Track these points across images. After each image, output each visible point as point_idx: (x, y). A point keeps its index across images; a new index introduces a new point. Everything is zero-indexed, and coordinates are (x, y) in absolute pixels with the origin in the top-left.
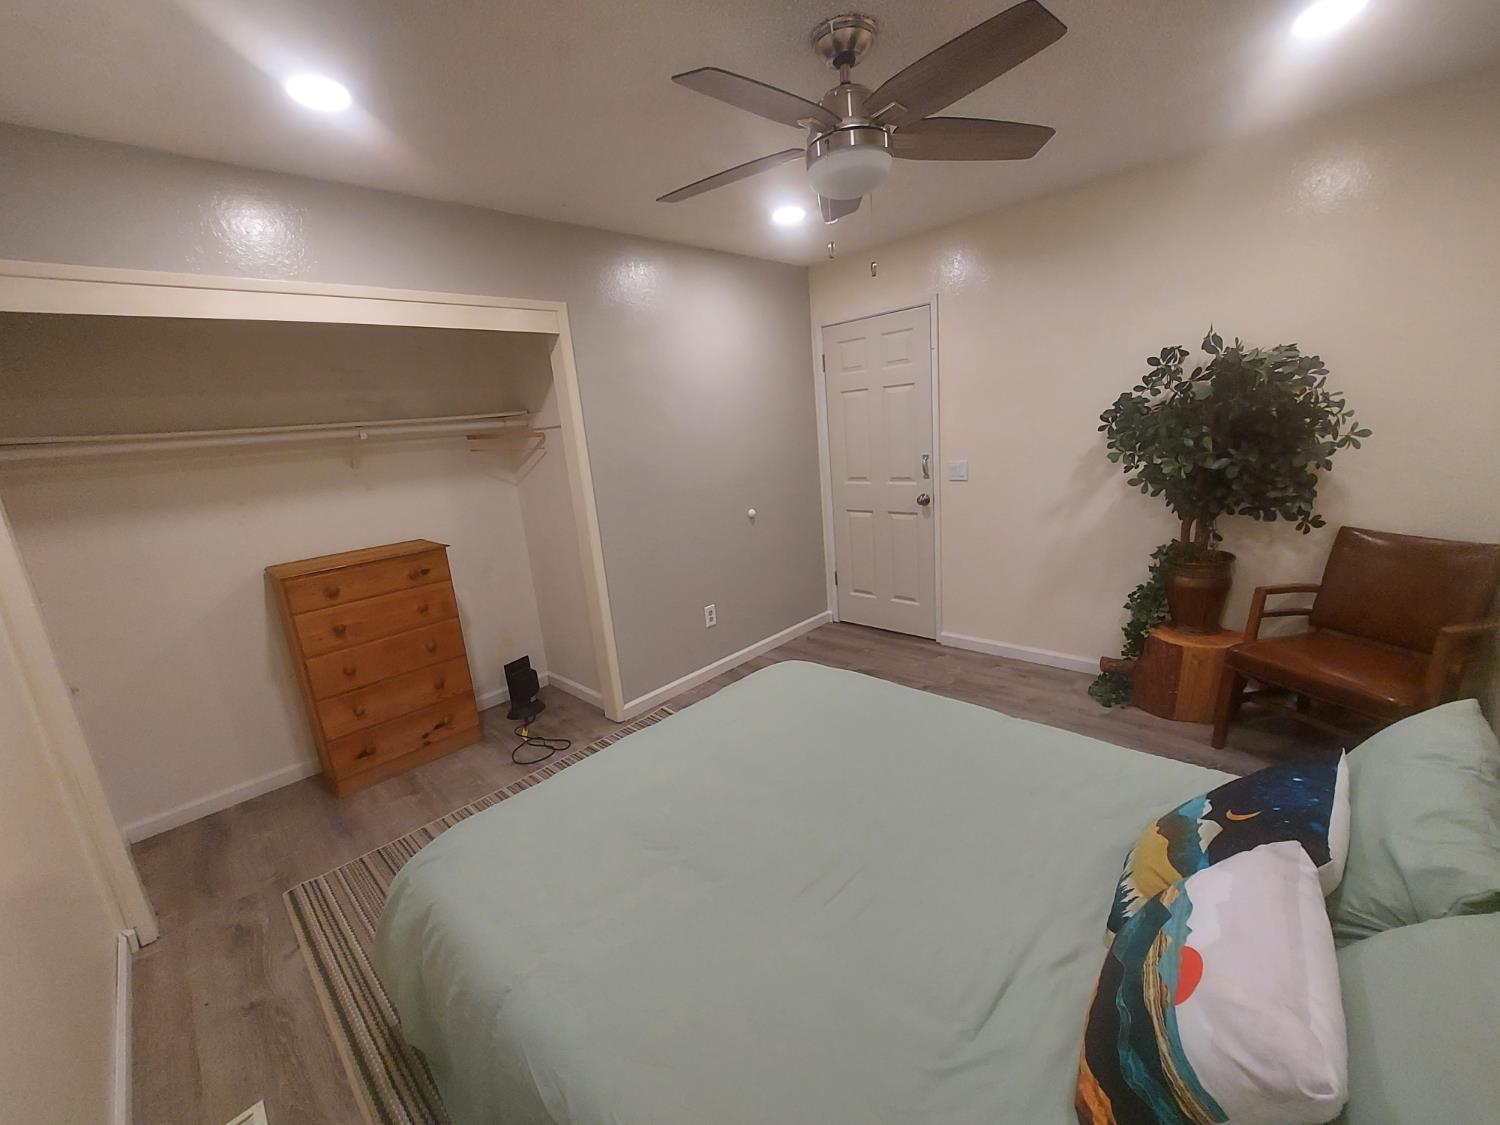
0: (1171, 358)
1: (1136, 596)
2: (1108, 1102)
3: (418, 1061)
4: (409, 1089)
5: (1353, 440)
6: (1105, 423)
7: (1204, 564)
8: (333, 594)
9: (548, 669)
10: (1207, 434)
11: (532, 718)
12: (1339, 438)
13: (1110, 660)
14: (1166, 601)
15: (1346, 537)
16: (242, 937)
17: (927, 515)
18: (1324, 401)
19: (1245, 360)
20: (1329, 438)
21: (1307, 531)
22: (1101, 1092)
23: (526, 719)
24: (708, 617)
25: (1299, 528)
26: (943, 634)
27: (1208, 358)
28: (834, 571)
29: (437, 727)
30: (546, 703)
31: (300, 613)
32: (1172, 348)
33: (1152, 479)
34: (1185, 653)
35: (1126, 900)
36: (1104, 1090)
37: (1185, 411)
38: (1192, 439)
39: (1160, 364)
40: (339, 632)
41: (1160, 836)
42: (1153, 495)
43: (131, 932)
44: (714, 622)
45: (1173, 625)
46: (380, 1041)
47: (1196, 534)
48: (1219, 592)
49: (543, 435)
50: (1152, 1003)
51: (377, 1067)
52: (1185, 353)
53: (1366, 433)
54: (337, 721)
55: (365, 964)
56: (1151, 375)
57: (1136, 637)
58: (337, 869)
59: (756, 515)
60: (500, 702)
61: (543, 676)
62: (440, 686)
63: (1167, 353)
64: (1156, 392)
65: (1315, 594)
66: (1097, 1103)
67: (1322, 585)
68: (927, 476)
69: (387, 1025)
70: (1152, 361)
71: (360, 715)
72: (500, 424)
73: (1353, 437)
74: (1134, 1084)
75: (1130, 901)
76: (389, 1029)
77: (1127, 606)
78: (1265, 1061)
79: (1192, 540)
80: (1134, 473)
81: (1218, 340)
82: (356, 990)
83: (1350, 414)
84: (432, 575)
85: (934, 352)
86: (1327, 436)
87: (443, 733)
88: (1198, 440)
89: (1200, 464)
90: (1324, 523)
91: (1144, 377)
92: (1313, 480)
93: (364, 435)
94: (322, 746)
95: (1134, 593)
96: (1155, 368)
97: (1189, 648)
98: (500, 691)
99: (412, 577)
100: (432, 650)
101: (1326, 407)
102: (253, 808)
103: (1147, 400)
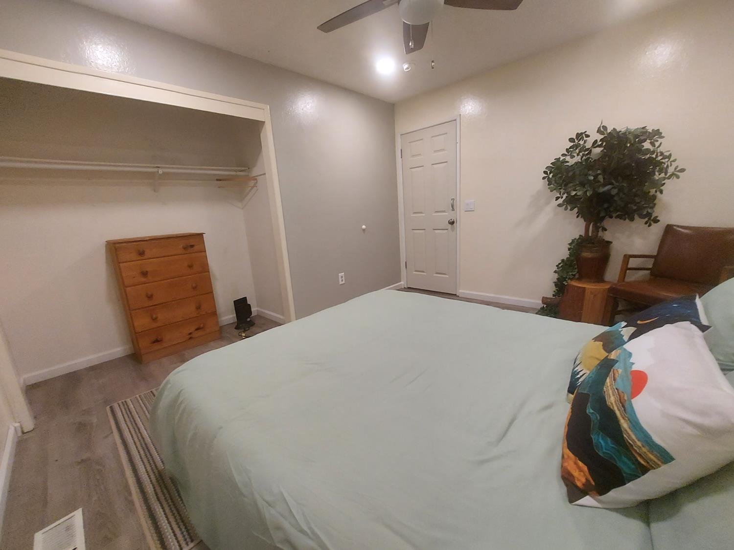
0: (580, 139)
1: (560, 266)
2: (585, 468)
3: (173, 487)
4: (167, 501)
5: (675, 174)
6: (546, 175)
7: (597, 245)
8: (141, 253)
9: (257, 307)
10: (600, 174)
11: (248, 329)
12: (668, 174)
13: (547, 298)
14: (576, 267)
15: (669, 229)
16: (81, 427)
17: (453, 230)
18: (661, 156)
19: (620, 133)
20: (663, 175)
21: (650, 225)
22: (580, 463)
23: (244, 329)
24: (340, 280)
25: (646, 223)
26: (460, 291)
27: (599, 137)
28: (405, 261)
29: (197, 329)
30: (255, 322)
31: (123, 262)
32: (582, 133)
33: (571, 202)
34: (586, 292)
35: (579, 376)
36: (582, 462)
37: (588, 165)
38: (593, 176)
39: (575, 142)
40: (144, 274)
41: (596, 342)
42: (571, 210)
43: (17, 425)
44: (344, 282)
45: (580, 279)
46: (152, 476)
47: (592, 231)
48: (604, 260)
49: (256, 180)
50: (614, 404)
51: (149, 489)
52: (588, 136)
53: (683, 170)
54: (142, 322)
55: (148, 440)
56: (570, 148)
57: (561, 286)
58: (137, 396)
59: (366, 228)
60: (231, 322)
61: (254, 309)
62: (198, 308)
63: (579, 136)
64: (572, 157)
65: (653, 259)
66: (577, 471)
67: (657, 255)
68: (453, 209)
69: (157, 469)
70: (571, 140)
71: (155, 320)
72: (234, 173)
73: (676, 173)
74: (604, 453)
75: (581, 376)
76: (158, 471)
77: (555, 272)
78: (703, 413)
79: (590, 235)
80: (560, 201)
81: (605, 128)
82: (142, 452)
83: (674, 161)
84: (196, 248)
85: (458, 145)
86: (662, 174)
87: (199, 333)
88: (596, 176)
89: (596, 190)
90: (659, 221)
91: (567, 149)
92: (654, 197)
93: (160, 171)
94: (134, 336)
95: (560, 264)
96: (572, 144)
97: (589, 289)
98: (231, 316)
99: (185, 248)
100: (195, 288)
101: (661, 159)
102: (96, 369)
103: (568, 162)
